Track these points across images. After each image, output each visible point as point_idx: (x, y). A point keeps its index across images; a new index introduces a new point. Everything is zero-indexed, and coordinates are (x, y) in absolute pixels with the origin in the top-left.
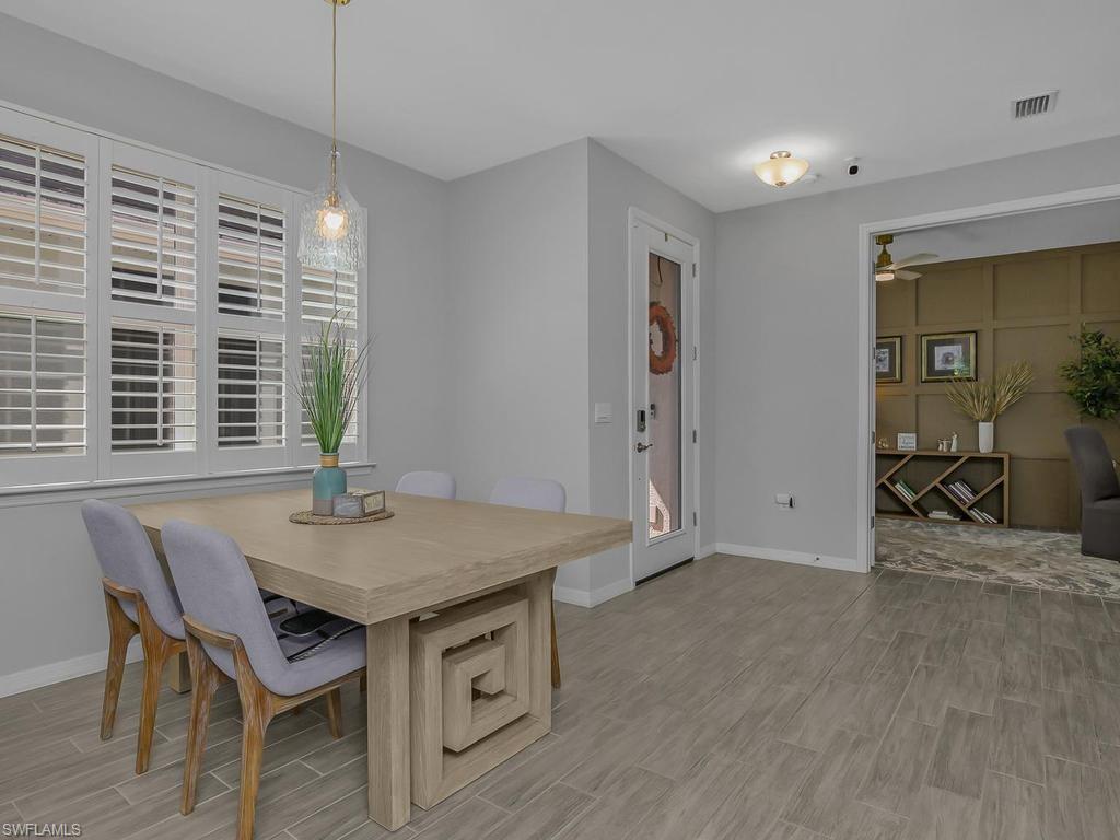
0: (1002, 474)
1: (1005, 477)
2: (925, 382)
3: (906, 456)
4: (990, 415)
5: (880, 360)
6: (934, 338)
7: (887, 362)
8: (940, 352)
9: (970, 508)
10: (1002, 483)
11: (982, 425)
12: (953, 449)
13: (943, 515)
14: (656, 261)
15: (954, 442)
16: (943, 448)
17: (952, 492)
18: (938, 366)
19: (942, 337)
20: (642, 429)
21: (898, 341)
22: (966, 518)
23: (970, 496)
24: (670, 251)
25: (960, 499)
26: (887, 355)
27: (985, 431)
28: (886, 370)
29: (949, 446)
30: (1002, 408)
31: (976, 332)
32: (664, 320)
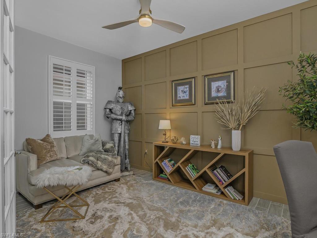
0: (244, 167)
1: (246, 170)
2: (207, 104)
4: (239, 125)
5: (185, 92)
6: (211, 77)
7: (188, 93)
8: (214, 85)
9: (225, 187)
10: (244, 173)
11: (234, 132)
12: (219, 147)
13: (210, 189)
15: (220, 142)
17: (216, 175)
18: (214, 94)
19: (215, 76)
21: (193, 80)
22: (222, 194)
23: (226, 179)
25: (220, 181)
26: (188, 89)
27: (236, 136)
28: (188, 98)
29: (216, 146)
30: (245, 120)
31: (233, 71)
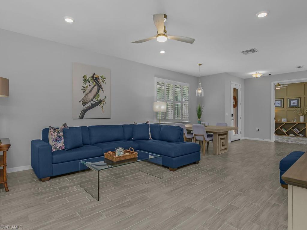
2: (289, 108)
3: (284, 123)
4: (303, 115)
8: (292, 102)
9: (298, 134)
10: (305, 128)
11: (301, 117)
12: (295, 122)
13: (293, 135)
14: (234, 89)
16: (292, 121)
17: (294, 130)
18: (292, 105)
19: (292, 99)
20: (232, 117)
21: (282, 99)
22: (298, 136)
23: (298, 131)
24: (236, 87)
25: (296, 132)
26: (280, 102)
28: (280, 105)
29: (294, 121)
30: (305, 114)
31: (300, 98)
32: (236, 99)
